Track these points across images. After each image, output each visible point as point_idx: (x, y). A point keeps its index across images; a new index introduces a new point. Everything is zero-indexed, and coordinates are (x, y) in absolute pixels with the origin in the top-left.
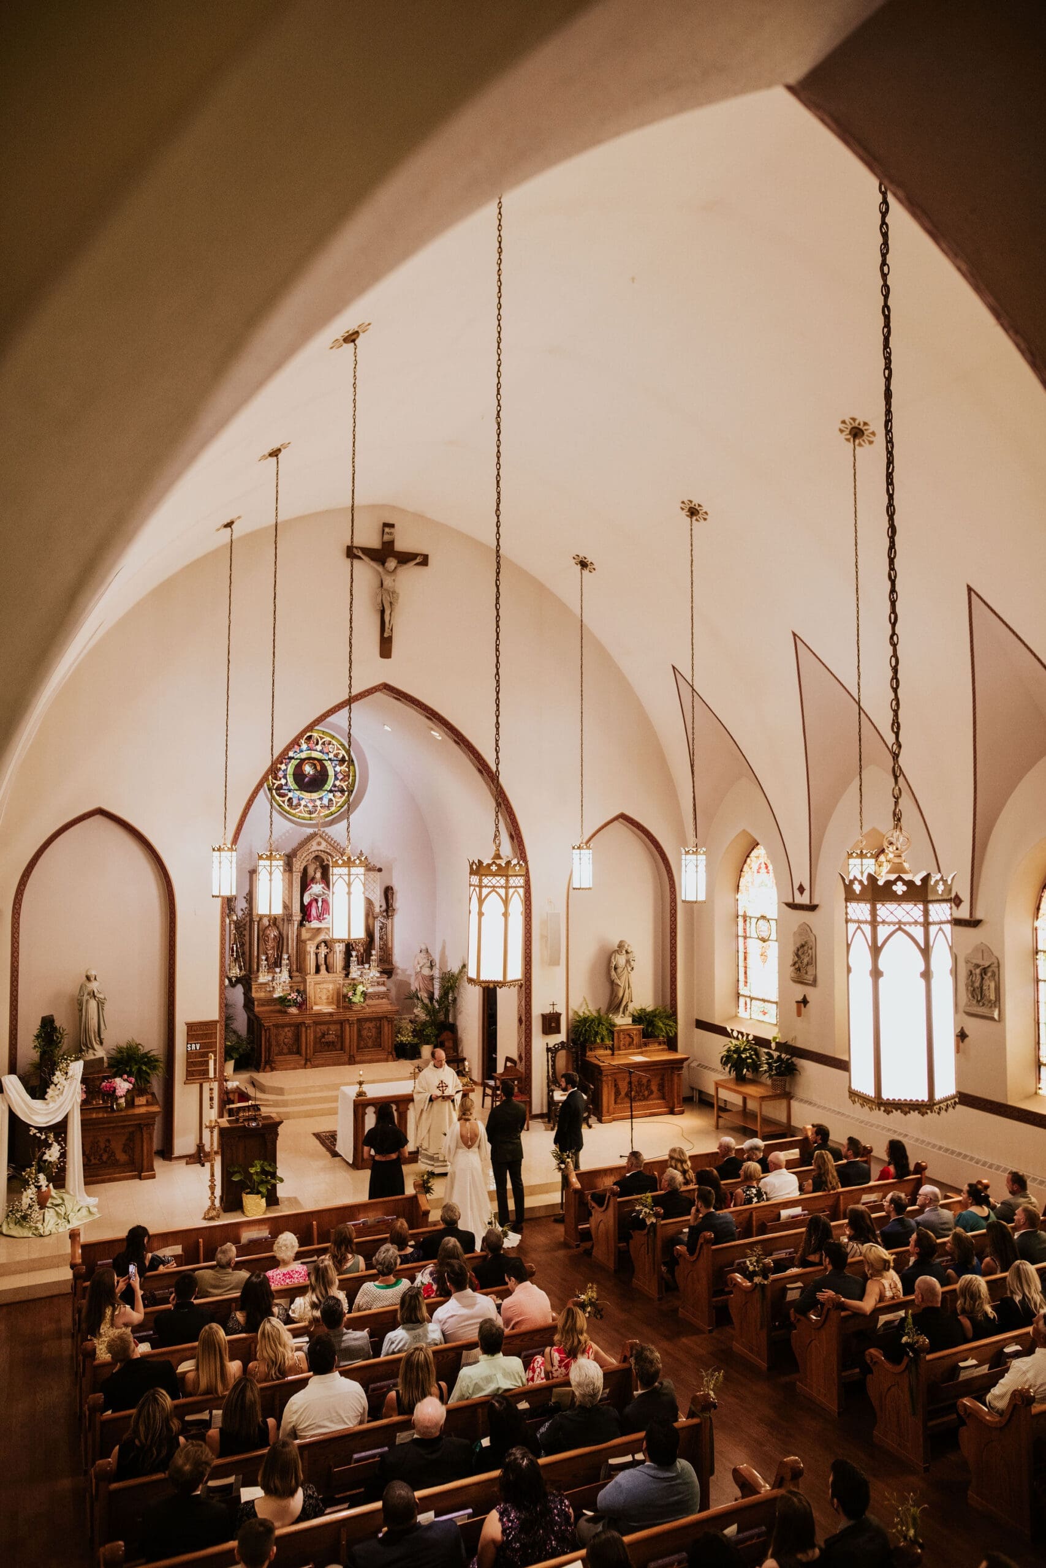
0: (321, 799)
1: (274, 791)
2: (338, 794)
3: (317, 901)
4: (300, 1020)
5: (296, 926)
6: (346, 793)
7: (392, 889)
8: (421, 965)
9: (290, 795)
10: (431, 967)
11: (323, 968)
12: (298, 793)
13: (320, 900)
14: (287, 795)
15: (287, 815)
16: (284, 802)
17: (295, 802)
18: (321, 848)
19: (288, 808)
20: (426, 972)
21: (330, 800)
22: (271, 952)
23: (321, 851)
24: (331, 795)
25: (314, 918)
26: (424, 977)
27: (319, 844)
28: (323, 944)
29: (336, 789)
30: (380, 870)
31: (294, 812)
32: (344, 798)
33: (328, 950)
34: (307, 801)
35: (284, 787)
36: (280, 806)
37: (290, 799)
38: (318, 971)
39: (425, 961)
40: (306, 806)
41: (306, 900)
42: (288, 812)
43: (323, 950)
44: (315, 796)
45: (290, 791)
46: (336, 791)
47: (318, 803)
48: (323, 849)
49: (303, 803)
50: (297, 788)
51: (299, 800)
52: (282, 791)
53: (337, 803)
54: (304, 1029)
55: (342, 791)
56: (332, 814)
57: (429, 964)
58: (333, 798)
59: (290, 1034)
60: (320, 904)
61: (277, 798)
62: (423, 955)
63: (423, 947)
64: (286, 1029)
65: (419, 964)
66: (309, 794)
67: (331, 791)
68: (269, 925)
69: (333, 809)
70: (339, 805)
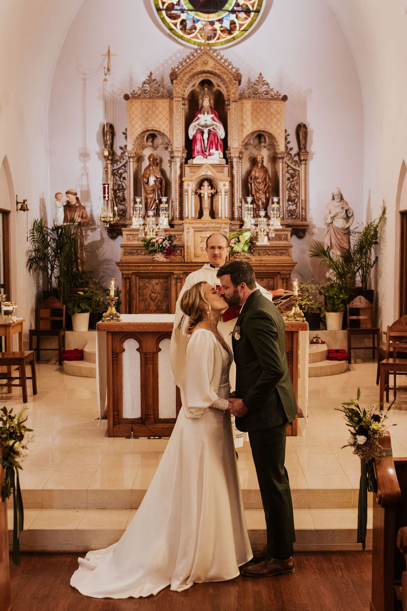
0: (221, 21)
1: (164, 12)
2: (242, 15)
3: (202, 133)
4: (167, 269)
5: (178, 164)
6: (252, 14)
7: (305, 126)
8: (332, 215)
9: (183, 16)
10: (347, 218)
11: (206, 212)
12: (193, 14)
13: (206, 131)
14: (179, 16)
15: (180, 40)
16: (175, 25)
17: (189, 25)
18: (208, 68)
19: (181, 33)
20: (340, 223)
21: (233, 23)
22: (151, 196)
23: (208, 72)
24: (233, 17)
25: (198, 152)
26: (336, 230)
27: (205, 63)
28: (206, 184)
29: (240, 9)
30: (285, 98)
31: (188, 37)
32: (249, 20)
33: (213, 191)
34: (204, 23)
35: (176, 7)
36: (171, 29)
37: (183, 22)
38: (201, 215)
39: (339, 210)
40: (202, 29)
41: (192, 133)
42: (181, 38)
43: (206, 191)
44: (213, 17)
45: (183, 11)
46: (239, 12)
47: (217, 26)
48: (210, 69)
49: (199, 26)
50: (191, 7)
51: (194, 22)
52: (173, 12)
53: (241, 25)
54: (173, 282)
55: (247, 12)
56: (234, 39)
57: (343, 214)
58: (236, 20)
59: (158, 288)
60: (206, 136)
61: (168, 20)
62: (336, 203)
63: (336, 192)
64: (154, 281)
65: (330, 213)
66: (206, 15)
67: (233, 12)
68: (150, 165)
69: (236, 33)
70: (243, 28)
